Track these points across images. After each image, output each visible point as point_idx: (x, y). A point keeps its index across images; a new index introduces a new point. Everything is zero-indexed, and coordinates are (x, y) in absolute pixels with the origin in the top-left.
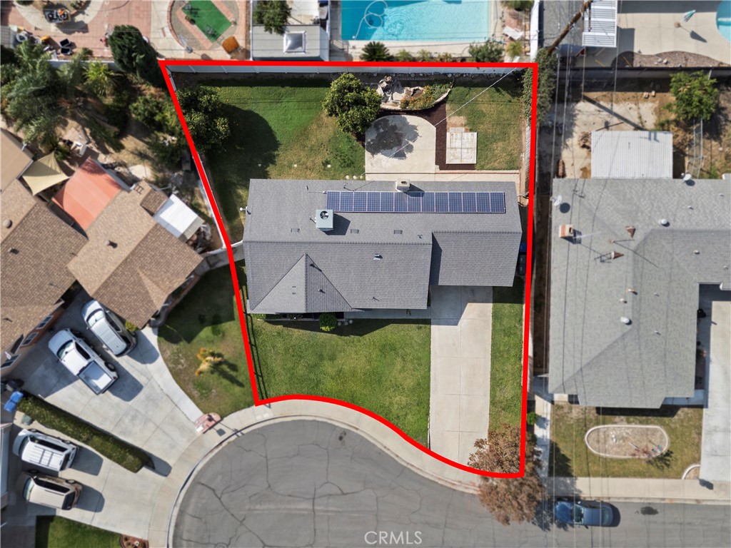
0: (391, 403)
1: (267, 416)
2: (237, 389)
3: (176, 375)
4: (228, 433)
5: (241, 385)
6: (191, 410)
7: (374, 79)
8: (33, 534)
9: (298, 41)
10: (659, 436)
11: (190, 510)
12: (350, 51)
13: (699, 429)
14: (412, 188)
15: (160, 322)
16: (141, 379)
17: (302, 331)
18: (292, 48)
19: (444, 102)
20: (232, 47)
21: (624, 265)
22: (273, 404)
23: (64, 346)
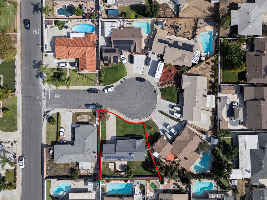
0: (122, 123)
1: (143, 120)
2: (147, 124)
3: (157, 127)
4: (149, 117)
5: (147, 125)
6: (155, 121)
7: (126, 177)
8: (180, 101)
9: (138, 183)
10: (79, 119)
11: (155, 104)
12: (130, 181)
13: (72, 120)
14: (119, 160)
15: (160, 136)
16: (163, 126)
17: (137, 134)
18: (139, 182)
19: (115, 173)
20: (149, 181)
21: (87, 148)
22: (142, 122)
23: (175, 132)
